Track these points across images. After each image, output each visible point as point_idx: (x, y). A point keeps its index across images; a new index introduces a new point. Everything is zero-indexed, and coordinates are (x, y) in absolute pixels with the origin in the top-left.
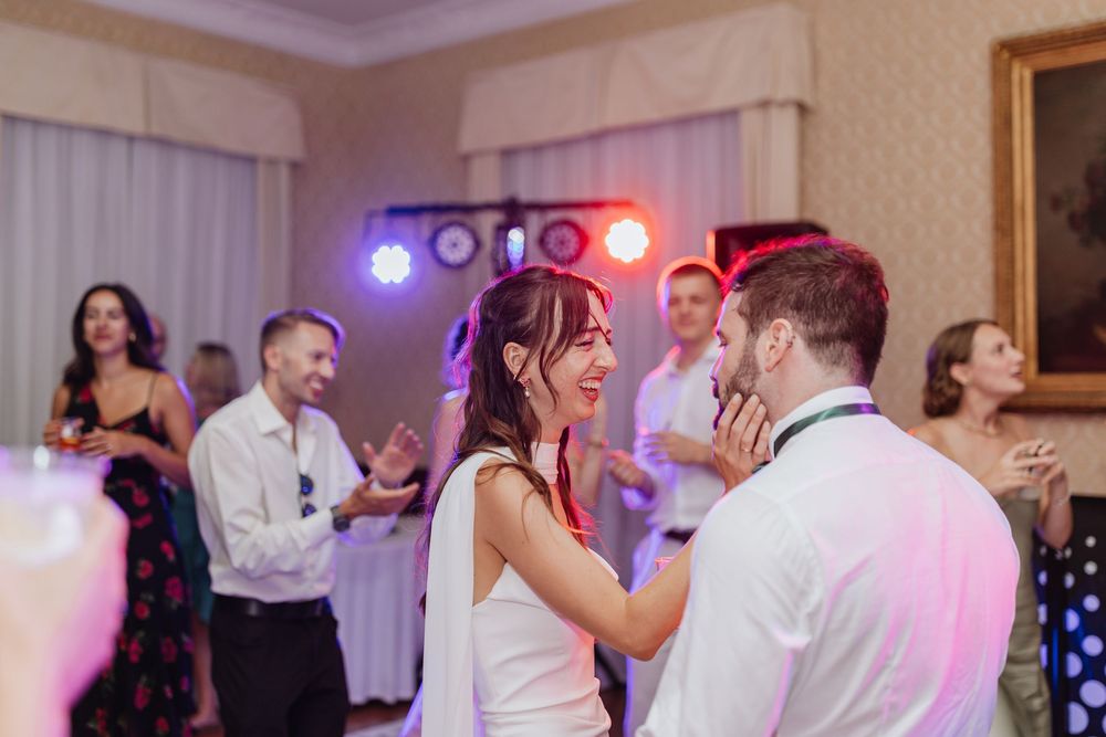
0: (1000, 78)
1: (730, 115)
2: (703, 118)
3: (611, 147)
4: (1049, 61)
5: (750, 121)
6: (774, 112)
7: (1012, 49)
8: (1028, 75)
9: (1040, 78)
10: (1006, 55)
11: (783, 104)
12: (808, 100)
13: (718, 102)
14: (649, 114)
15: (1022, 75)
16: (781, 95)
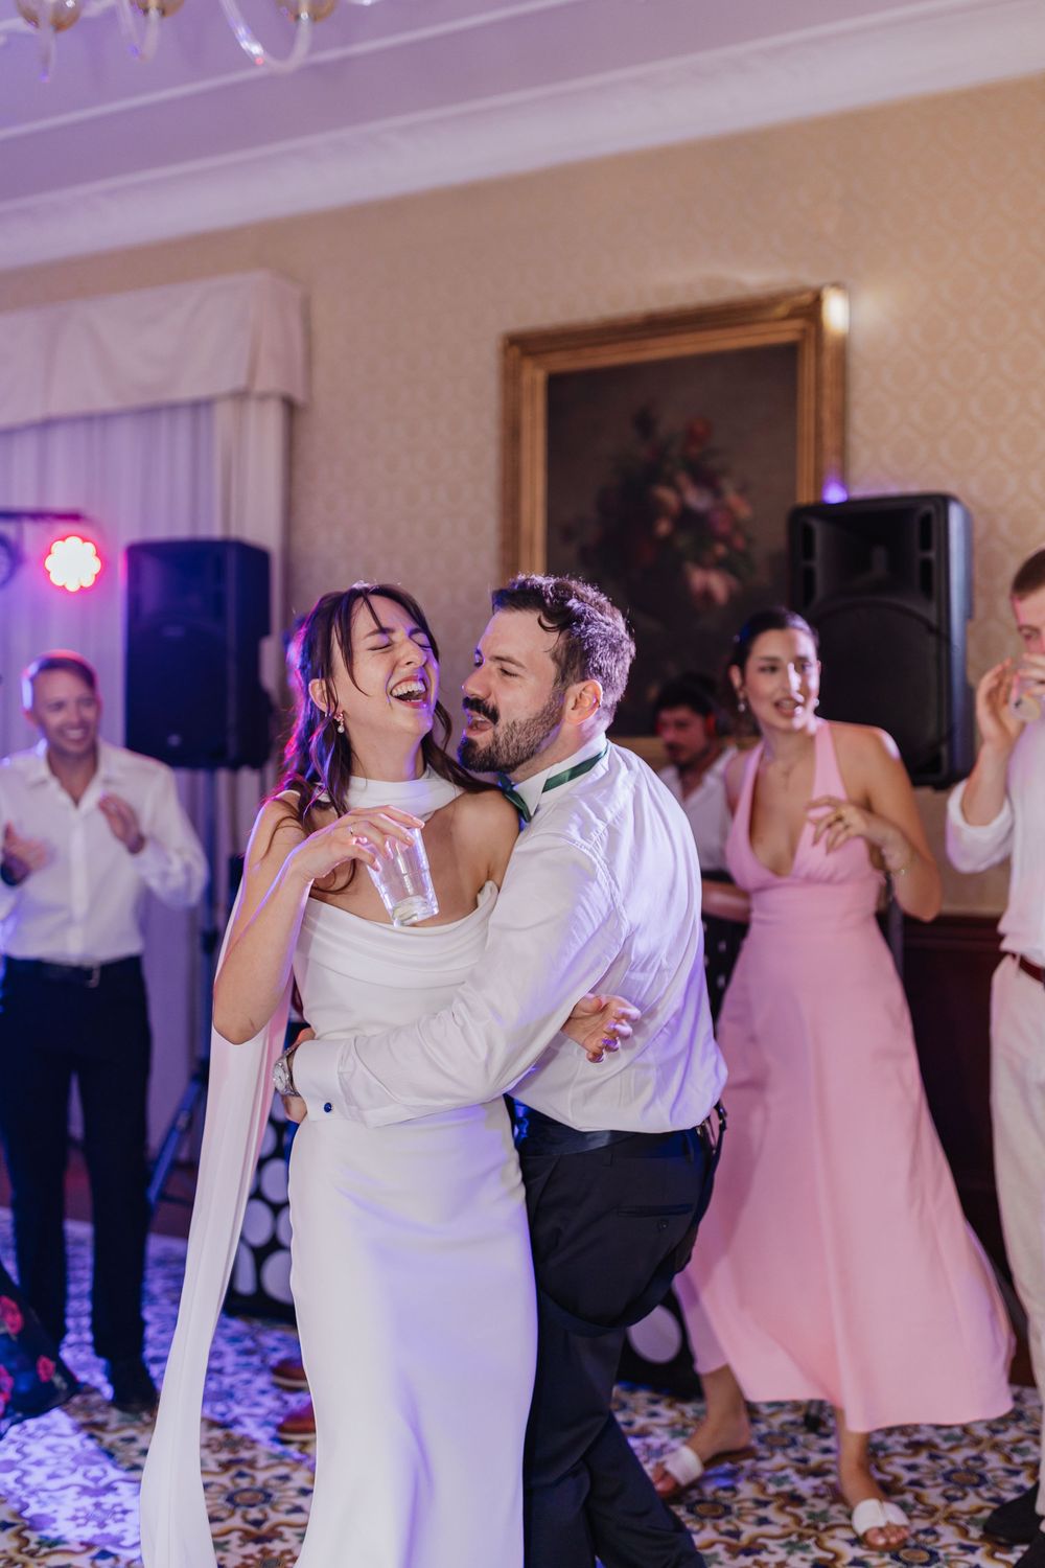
0: (510, 378)
1: (200, 407)
2: (173, 408)
3: (59, 439)
4: (564, 362)
5: (223, 414)
6: (252, 407)
7: (522, 346)
8: (540, 376)
9: (555, 382)
10: (516, 351)
11: (263, 398)
12: (299, 396)
13: (186, 391)
14: (104, 402)
15: (535, 377)
16: (260, 387)
